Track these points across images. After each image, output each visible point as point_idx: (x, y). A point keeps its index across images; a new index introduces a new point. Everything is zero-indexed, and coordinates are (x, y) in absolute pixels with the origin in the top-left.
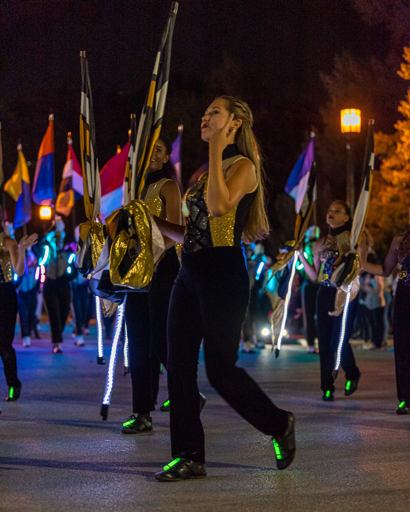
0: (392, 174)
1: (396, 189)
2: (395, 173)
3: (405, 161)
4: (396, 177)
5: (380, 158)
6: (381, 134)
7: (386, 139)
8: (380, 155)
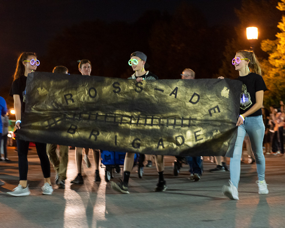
4: (277, 63)
5: (268, 53)
6: (268, 40)
7: (271, 42)
8: (268, 51)
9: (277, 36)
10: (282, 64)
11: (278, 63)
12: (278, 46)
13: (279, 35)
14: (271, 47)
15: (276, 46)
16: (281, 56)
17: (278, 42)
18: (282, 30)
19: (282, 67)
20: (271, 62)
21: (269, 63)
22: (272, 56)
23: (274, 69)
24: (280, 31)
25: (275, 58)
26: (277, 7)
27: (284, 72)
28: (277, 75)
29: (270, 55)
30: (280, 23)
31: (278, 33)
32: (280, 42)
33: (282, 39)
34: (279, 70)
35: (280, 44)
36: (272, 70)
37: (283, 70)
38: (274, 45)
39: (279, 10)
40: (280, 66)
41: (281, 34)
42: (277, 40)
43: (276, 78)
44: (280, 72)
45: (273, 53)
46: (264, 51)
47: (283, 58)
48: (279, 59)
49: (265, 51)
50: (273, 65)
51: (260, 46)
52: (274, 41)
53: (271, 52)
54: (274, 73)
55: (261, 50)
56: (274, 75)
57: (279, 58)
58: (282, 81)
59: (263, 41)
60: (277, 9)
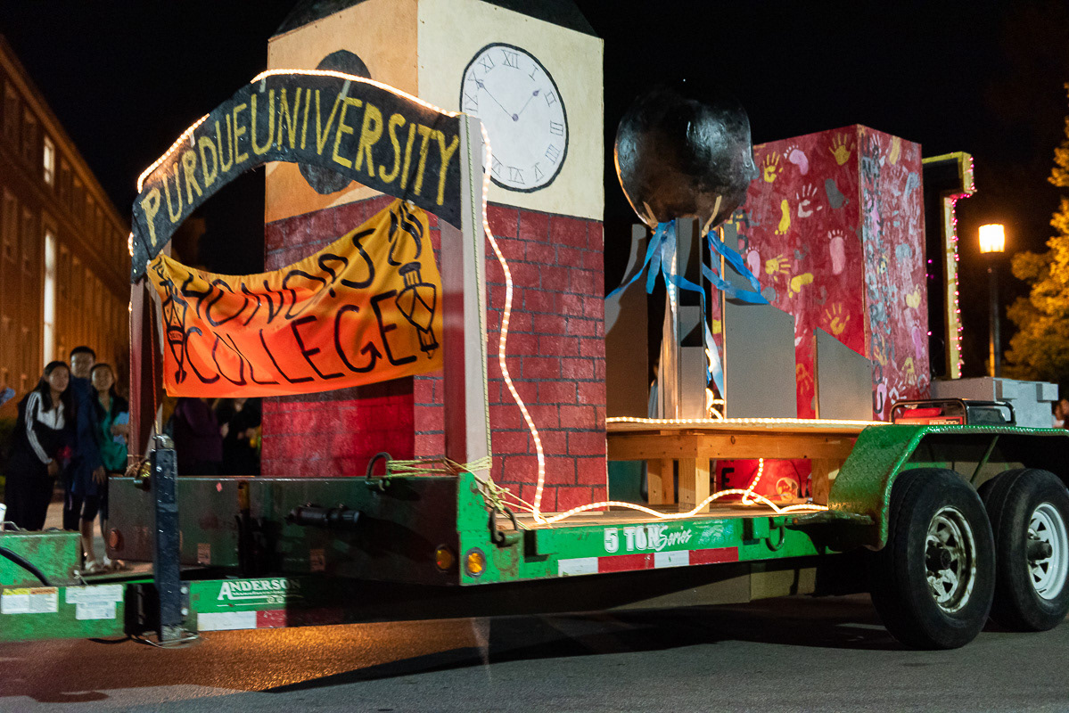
0: (1046, 301)
1: (1052, 319)
2: (1050, 300)
3: (1061, 285)
4: (1051, 304)
5: (1029, 283)
6: (1028, 253)
7: (1036, 258)
8: (1027, 279)
9: (1048, 244)
10: (1060, 306)
11: (1053, 304)
12: (1053, 266)
13: (1053, 243)
14: (1036, 270)
15: (1048, 266)
16: (1060, 289)
17: (1052, 257)
18: (1061, 230)
19: (1062, 314)
20: (1036, 303)
21: (1030, 304)
22: (1039, 289)
23: (1042, 319)
24: (1057, 233)
25: (1046, 294)
26: (1050, 179)
27: (1067, 326)
28: (1050, 332)
29: (1034, 286)
30: (1057, 216)
31: (1052, 239)
32: (1058, 258)
33: (1063, 250)
34: (1055, 321)
35: (1057, 263)
36: (1038, 321)
37: (1065, 321)
38: (1042, 264)
39: (1053, 187)
40: (1057, 311)
41: (1059, 239)
42: (1049, 254)
43: (1048, 338)
44: (1058, 326)
45: (1041, 281)
46: (1018, 280)
47: (1064, 293)
48: (1053, 296)
49: (1022, 278)
50: (1041, 309)
51: (1010, 266)
52: (1044, 256)
53: (1036, 280)
54: (1044, 326)
55: (1012, 276)
56: (1042, 332)
57: (1054, 293)
58: (1062, 347)
59: (1016, 256)
60: (1050, 183)
